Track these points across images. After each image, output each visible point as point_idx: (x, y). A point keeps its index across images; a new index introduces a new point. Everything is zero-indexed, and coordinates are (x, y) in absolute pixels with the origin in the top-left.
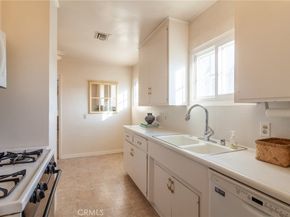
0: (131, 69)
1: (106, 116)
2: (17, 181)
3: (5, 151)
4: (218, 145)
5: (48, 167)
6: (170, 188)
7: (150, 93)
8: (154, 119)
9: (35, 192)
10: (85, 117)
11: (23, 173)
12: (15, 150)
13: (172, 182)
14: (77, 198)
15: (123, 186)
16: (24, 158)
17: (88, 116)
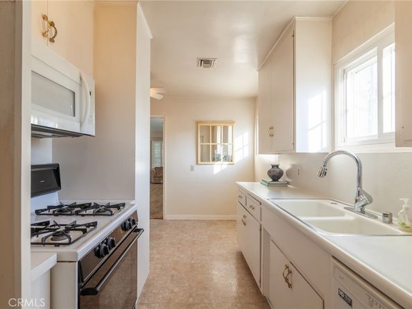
0: (253, 100)
1: (218, 168)
2: (85, 231)
3: (92, 202)
4: (379, 222)
5: (125, 223)
6: (287, 280)
7: (272, 135)
8: (281, 173)
9: (99, 246)
10: (192, 169)
11: (95, 224)
12: (100, 202)
13: (290, 272)
14: (174, 269)
15: (233, 267)
16: (105, 210)
17: (196, 167)
